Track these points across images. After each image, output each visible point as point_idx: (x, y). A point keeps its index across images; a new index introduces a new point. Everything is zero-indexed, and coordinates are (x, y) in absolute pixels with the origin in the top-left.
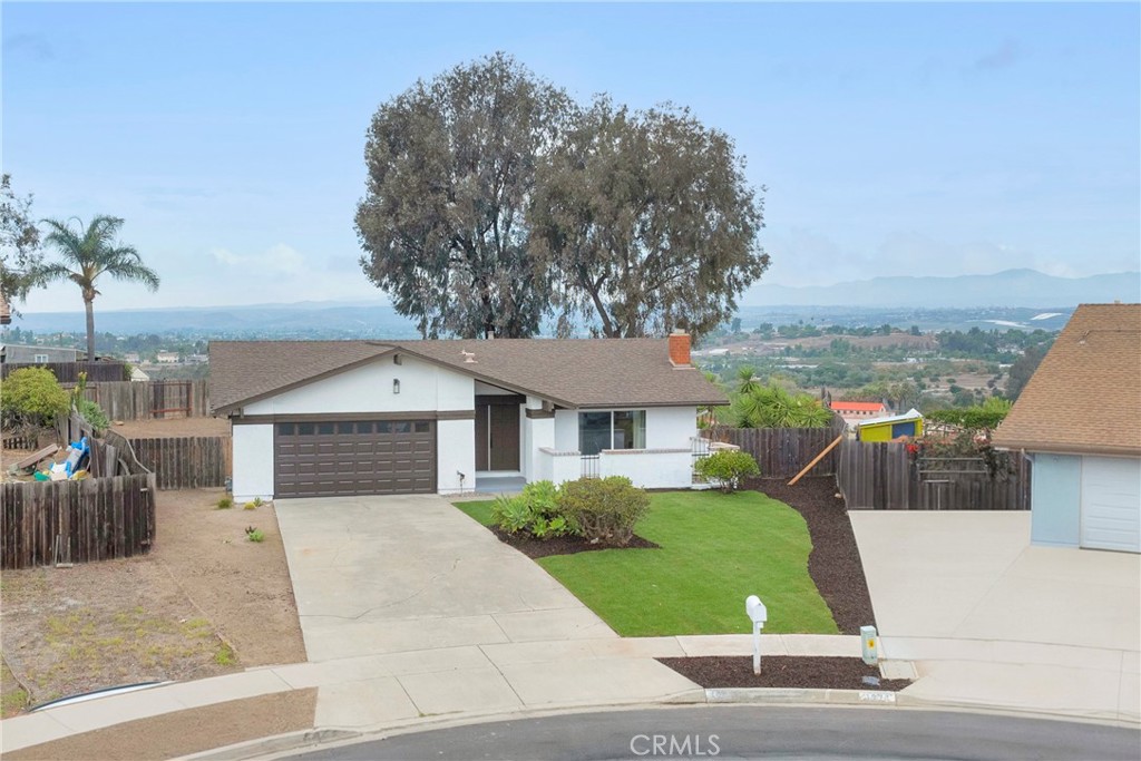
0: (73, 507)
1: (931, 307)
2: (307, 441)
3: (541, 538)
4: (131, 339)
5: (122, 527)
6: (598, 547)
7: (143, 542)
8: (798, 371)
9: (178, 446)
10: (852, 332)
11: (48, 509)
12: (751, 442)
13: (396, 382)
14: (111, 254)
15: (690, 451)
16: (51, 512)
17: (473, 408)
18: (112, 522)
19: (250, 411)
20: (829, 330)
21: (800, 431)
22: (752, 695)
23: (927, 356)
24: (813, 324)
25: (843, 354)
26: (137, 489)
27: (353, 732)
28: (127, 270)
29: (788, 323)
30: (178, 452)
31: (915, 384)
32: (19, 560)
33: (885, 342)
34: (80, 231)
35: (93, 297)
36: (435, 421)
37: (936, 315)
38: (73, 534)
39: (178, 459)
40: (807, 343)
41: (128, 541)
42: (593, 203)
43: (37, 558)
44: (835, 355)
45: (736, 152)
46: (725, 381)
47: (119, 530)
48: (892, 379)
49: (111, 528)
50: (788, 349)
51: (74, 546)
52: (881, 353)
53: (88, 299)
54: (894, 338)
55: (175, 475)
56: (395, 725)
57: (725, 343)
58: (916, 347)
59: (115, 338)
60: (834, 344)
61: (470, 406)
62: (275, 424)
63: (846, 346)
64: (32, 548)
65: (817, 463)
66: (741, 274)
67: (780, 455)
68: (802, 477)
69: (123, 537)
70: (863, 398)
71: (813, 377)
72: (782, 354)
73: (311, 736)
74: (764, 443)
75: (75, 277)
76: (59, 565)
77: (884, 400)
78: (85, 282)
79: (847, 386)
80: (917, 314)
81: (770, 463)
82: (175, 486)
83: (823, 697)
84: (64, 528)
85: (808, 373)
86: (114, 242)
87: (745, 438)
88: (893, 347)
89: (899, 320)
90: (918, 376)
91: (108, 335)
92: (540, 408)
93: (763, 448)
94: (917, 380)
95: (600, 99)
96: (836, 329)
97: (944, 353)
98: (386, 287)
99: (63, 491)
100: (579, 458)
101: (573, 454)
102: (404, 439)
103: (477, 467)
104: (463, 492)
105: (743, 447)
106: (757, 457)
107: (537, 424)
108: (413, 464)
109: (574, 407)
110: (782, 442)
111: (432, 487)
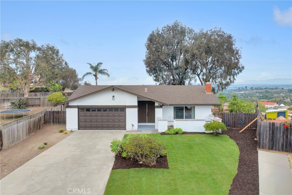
1: (286, 84)
2: (88, 113)
3: (125, 158)
8: (258, 96)
10: (269, 89)
12: (229, 117)
13: (113, 96)
15: (205, 120)
17: (137, 105)
20: (265, 89)
21: (245, 114)
23: (285, 94)
24: (261, 87)
25: (267, 93)
29: (256, 87)
31: (282, 99)
33: (276, 91)
34: (94, 65)
35: (97, 79)
36: (125, 108)
37: (287, 86)
40: (260, 91)
44: (266, 93)
45: (234, 39)
46: (243, 98)
48: (278, 98)
50: (256, 92)
52: (275, 93)
53: (96, 79)
54: (278, 90)
55: (63, 121)
57: (244, 91)
58: (283, 92)
60: (266, 91)
62: (78, 108)
63: (268, 92)
65: (251, 125)
66: (237, 71)
67: (238, 121)
68: (245, 129)
70: (272, 102)
71: (261, 97)
72: (255, 93)
74: (233, 117)
75: (93, 75)
77: (276, 102)
78: (96, 76)
79: (268, 99)
80: (283, 86)
81: (235, 124)
82: (63, 124)
85: (260, 96)
86: (101, 68)
87: (227, 115)
88: (278, 92)
89: (279, 87)
90: (283, 97)
92: (158, 105)
93: (233, 119)
94: (283, 98)
95: (201, 30)
96: (266, 88)
97: (289, 93)
98: (151, 75)
100: (167, 121)
101: (165, 120)
102: (116, 113)
103: (139, 121)
104: (133, 130)
105: (226, 118)
106: (231, 122)
107: (157, 110)
108: (119, 121)
109: (167, 105)
110: (239, 117)
111: (124, 128)
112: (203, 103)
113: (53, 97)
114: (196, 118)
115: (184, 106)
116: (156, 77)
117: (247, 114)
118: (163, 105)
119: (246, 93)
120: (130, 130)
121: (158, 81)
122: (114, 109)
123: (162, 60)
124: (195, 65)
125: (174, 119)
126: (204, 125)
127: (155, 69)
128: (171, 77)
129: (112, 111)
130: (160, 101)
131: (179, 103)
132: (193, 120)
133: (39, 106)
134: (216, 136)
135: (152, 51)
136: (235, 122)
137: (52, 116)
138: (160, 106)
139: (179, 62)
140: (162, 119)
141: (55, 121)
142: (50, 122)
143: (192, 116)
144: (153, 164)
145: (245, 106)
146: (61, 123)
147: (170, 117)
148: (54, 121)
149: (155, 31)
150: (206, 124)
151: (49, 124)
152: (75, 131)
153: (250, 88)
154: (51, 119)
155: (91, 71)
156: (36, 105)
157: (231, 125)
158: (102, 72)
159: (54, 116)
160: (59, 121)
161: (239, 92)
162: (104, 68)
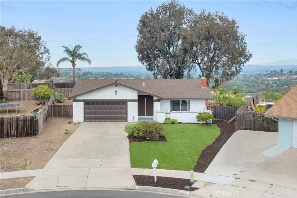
0: (17, 123)
2: (92, 107)
3: (136, 137)
4: (116, 74)
5: (30, 129)
6: (149, 140)
7: (35, 133)
9: (65, 107)
11: (10, 124)
12: (221, 110)
13: (116, 91)
14: (80, 55)
15: (198, 112)
16: (11, 125)
17: (137, 99)
18: (27, 127)
19: (77, 98)
22: (149, 189)
26: (33, 119)
27: (34, 190)
28: (83, 59)
30: (65, 108)
32: (3, 136)
36: (127, 102)
38: (17, 131)
39: (65, 110)
41: (31, 132)
42: (194, 40)
43: (8, 136)
47: (29, 129)
49: (27, 129)
51: (17, 133)
53: (74, 66)
56: (47, 189)
59: (112, 74)
61: (137, 98)
62: (84, 102)
64: (6, 133)
66: (243, 59)
69: (30, 131)
72: (295, 79)
73: (21, 190)
74: (224, 110)
75: (70, 61)
76: (12, 138)
78: (73, 62)
81: (226, 116)
82: (64, 117)
83: (169, 191)
84: (14, 129)
87: (219, 108)
91: (110, 73)
92: (156, 99)
95: (202, 11)
98: (143, 63)
99: (14, 119)
100: (165, 113)
101: (163, 112)
102: (119, 107)
103: (139, 115)
104: (134, 121)
105: (218, 111)
106: (222, 114)
107: (155, 104)
108: (121, 114)
109: (165, 99)
110: (230, 110)
111: (126, 120)
112: (198, 97)
113: (40, 90)
114: (191, 111)
115: (180, 100)
116: (149, 65)
117: (237, 107)
118: (161, 99)
119: (282, 80)
120: (131, 122)
121: (152, 70)
122: (121, 103)
123: (157, 47)
124: (195, 54)
125: (171, 112)
126: (196, 116)
127: (148, 56)
128: (168, 67)
129: (115, 105)
130: (158, 95)
131: (176, 98)
132: (189, 112)
133: (19, 100)
134: (206, 125)
135: (146, 36)
136: (226, 115)
137: (53, 110)
138: (159, 100)
139: (176, 49)
140: (160, 111)
141: (57, 114)
142: (52, 115)
143: (188, 109)
144: (157, 139)
145: (235, 100)
146: (62, 117)
147: (167, 110)
148: (55, 114)
149: (148, 12)
150: (198, 115)
151: (51, 118)
152: (81, 123)
153: (288, 71)
154: (53, 113)
155: (66, 55)
156: (16, 99)
157: (223, 117)
158: (81, 57)
159: (55, 110)
160: (60, 115)
161: (270, 78)
162: (83, 52)
